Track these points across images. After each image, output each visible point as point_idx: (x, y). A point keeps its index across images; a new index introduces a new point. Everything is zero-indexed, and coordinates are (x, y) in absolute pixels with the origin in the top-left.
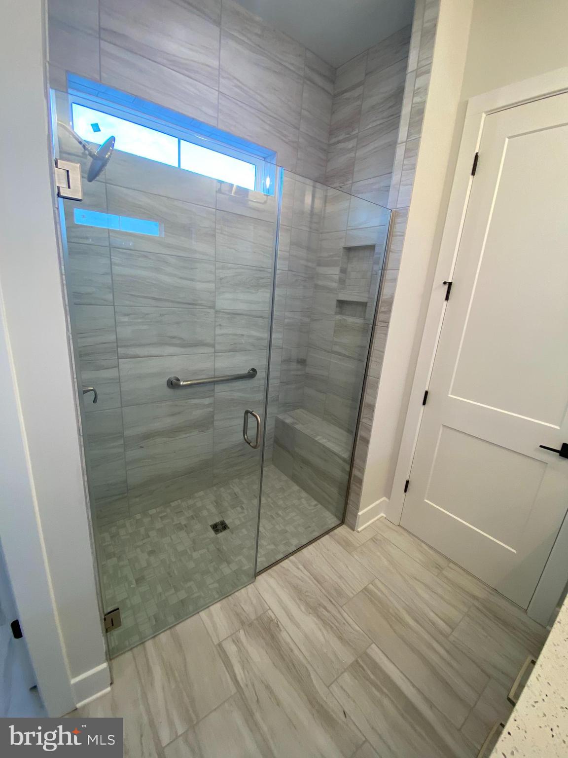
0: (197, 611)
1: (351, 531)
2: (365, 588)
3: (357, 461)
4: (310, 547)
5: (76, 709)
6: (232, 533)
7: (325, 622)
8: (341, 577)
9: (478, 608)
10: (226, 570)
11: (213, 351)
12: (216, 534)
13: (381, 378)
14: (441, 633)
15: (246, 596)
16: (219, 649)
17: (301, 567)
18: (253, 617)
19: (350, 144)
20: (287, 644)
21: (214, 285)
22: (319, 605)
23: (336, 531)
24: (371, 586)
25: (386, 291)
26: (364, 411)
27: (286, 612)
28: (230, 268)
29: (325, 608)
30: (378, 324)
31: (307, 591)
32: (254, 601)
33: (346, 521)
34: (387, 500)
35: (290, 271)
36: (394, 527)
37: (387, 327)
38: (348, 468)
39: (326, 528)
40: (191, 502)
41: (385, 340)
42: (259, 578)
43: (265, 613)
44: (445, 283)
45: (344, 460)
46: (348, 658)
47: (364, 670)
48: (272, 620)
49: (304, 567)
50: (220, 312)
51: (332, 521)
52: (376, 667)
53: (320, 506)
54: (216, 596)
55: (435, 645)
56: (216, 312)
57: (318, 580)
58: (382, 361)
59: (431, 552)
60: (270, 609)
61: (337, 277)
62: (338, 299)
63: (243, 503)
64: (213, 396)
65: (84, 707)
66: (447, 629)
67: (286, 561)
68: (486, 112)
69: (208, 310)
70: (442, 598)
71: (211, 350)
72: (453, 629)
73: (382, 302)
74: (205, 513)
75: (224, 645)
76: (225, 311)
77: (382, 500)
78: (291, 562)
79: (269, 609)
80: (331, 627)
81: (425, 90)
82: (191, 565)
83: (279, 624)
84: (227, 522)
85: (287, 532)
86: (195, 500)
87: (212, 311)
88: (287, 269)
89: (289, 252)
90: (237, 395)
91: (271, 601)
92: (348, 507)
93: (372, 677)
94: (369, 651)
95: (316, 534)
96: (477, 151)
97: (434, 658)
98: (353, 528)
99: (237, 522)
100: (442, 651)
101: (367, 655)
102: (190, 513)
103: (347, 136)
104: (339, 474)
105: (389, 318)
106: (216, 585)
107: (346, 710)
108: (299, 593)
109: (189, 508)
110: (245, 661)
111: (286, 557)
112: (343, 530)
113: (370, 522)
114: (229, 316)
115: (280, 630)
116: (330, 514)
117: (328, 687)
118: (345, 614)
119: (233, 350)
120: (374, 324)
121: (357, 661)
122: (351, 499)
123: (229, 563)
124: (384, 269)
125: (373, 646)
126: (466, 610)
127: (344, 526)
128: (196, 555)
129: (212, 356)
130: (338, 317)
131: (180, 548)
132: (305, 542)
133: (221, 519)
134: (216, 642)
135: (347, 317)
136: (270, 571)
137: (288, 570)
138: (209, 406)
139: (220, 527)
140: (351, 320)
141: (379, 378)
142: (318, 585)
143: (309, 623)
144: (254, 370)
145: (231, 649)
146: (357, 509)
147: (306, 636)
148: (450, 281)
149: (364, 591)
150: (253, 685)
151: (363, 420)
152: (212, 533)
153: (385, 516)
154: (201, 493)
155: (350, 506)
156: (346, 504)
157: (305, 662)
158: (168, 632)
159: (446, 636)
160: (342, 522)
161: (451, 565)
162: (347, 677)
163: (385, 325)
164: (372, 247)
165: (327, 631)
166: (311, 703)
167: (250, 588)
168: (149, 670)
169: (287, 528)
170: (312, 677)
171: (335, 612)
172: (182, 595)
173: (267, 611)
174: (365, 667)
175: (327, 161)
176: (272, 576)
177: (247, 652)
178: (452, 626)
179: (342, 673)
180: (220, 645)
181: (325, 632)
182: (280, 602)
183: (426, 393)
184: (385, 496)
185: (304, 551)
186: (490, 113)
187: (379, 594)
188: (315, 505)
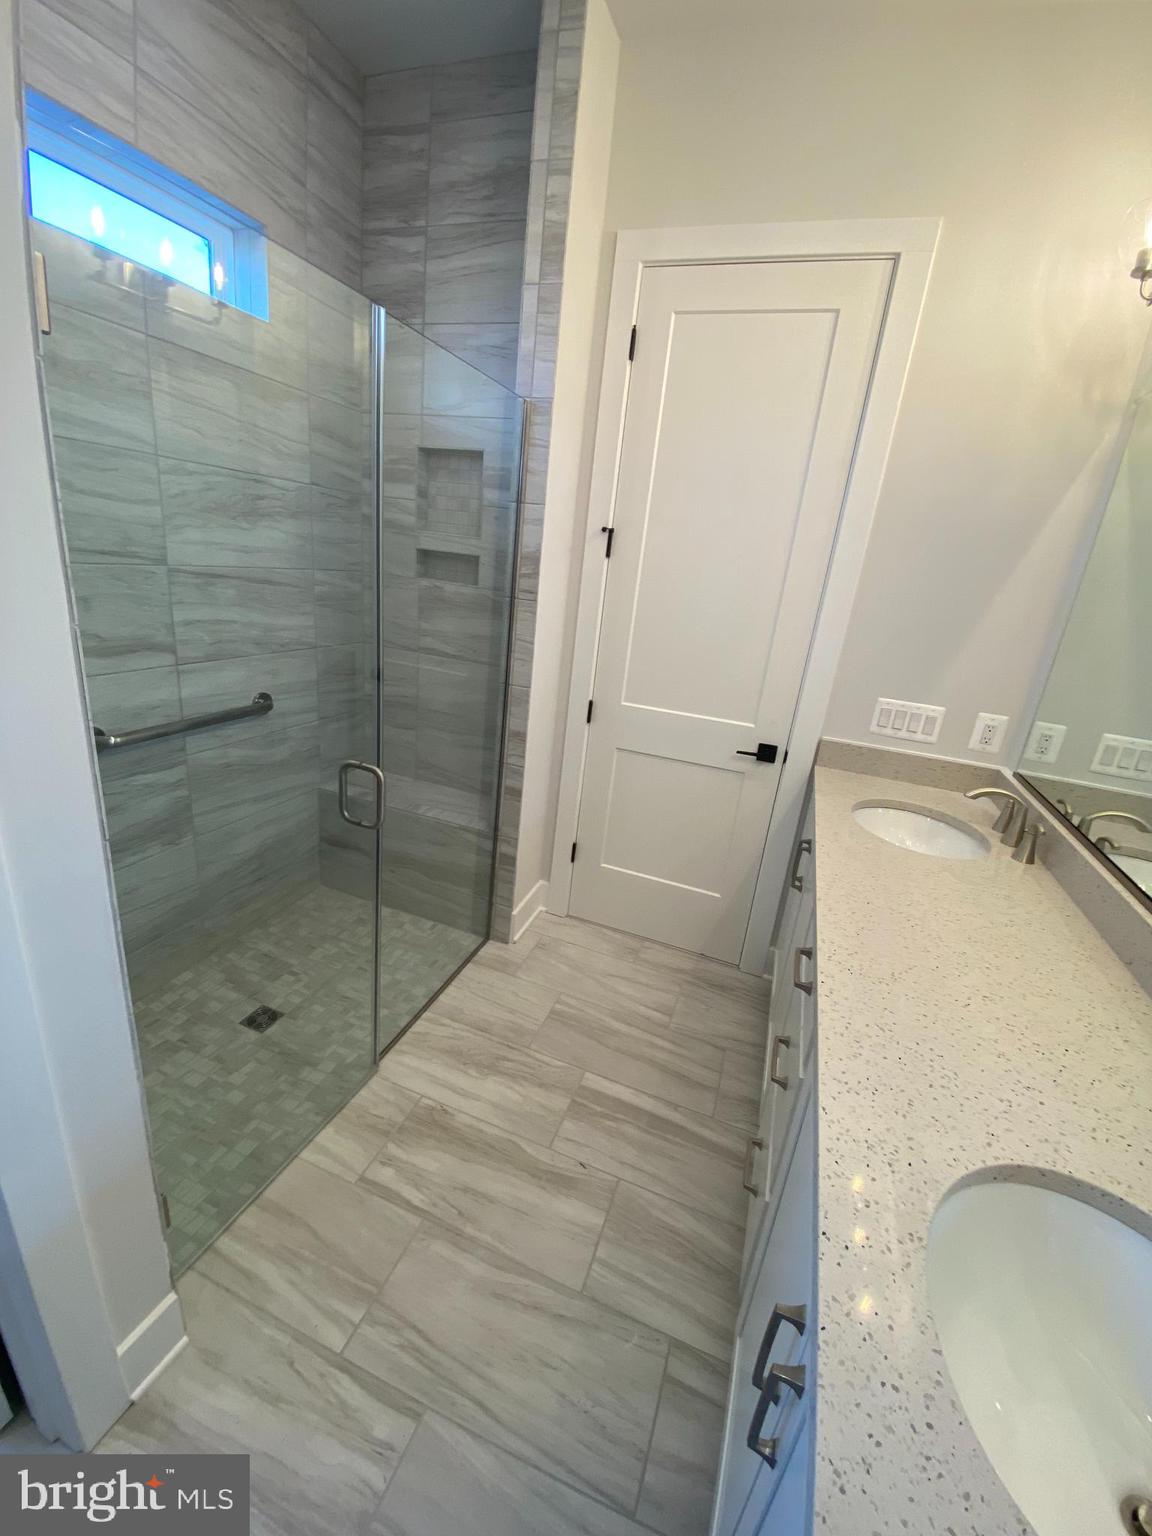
0: (291, 1155)
1: (504, 945)
2: (553, 1012)
3: (504, 829)
4: (450, 989)
5: (133, 1404)
6: (294, 1019)
7: (513, 1077)
8: (512, 1011)
9: (689, 982)
10: (315, 1077)
11: (173, 662)
12: (262, 1032)
13: (533, 686)
14: (661, 1026)
15: (373, 1097)
16: (363, 1185)
17: (446, 1021)
18: (400, 1119)
19: (413, 245)
20: (470, 1126)
21: (158, 509)
22: (497, 1058)
23: (481, 953)
24: (558, 1006)
25: (526, 539)
26: (509, 746)
27: (450, 1089)
28: (191, 473)
29: (505, 1059)
30: (519, 595)
31: (469, 1051)
32: (392, 1098)
33: (493, 933)
34: (546, 883)
35: (313, 484)
36: (562, 921)
37: (535, 600)
38: (488, 845)
39: (464, 954)
40: (168, 998)
41: (534, 621)
42: (387, 1062)
43: (416, 1105)
44: (604, 530)
45: (479, 834)
46: (560, 1102)
47: (585, 1106)
48: (433, 1109)
49: (452, 1020)
50: (179, 571)
51: (469, 941)
52: (598, 1096)
53: (440, 926)
54: (318, 1119)
55: (660, 1042)
56: (170, 571)
57: (482, 1028)
58: (532, 657)
59: (618, 936)
60: (423, 1096)
61: (412, 505)
62: (419, 547)
63: (292, 965)
64: (185, 762)
65: (146, 1394)
66: (666, 1019)
67: (419, 1022)
68: (643, 262)
69: (153, 568)
70: (647, 985)
71: (169, 659)
72: (670, 1015)
73: (521, 558)
74: (214, 1006)
75: (369, 1175)
76: (188, 568)
77: (538, 885)
78: (429, 1020)
79: (420, 1098)
80: (525, 1079)
81: (562, 202)
82: (236, 1097)
83: (447, 1108)
84: (273, 1006)
85: (400, 982)
86: (181, 992)
87: (163, 569)
88: (307, 481)
89: (308, 445)
90: (235, 754)
91: (418, 1085)
92: (494, 908)
93: (599, 1109)
94: (584, 1083)
95: (452, 968)
96: (634, 323)
97: (661, 1056)
98: (505, 941)
99: (297, 1000)
100: (666, 1045)
101: (584, 1088)
102: (181, 1017)
103: (403, 225)
104: (470, 860)
105: (537, 585)
106: (308, 1105)
107: (583, 1161)
108: (459, 1057)
109: (172, 1009)
110: (417, 1179)
111: (416, 1017)
112: (491, 949)
113: (527, 924)
114: (199, 581)
115: (453, 1115)
116: (462, 933)
117: (549, 1148)
118: (538, 1056)
119: (217, 656)
120: (513, 597)
121: (573, 1101)
122: (499, 893)
123: (313, 1065)
124: (519, 501)
125: (588, 1075)
126: (677, 989)
127: (491, 942)
128: (237, 1078)
129: (171, 672)
130: (425, 582)
131: (194, 1080)
132: (438, 985)
133: (258, 1005)
134: (353, 1179)
135: (442, 582)
136: (397, 1046)
137: (427, 1033)
138: (177, 785)
139: (264, 1018)
140: (450, 588)
141: (529, 687)
142: (484, 1034)
143: (493, 1088)
144: (265, 696)
145: (386, 1175)
146: (510, 905)
147: (495, 1106)
148: (610, 527)
149: (552, 1016)
150: (444, 1199)
151: (509, 760)
152: (252, 1034)
153: (544, 909)
154: (187, 975)
155: (498, 906)
156: (491, 904)
157: (506, 1135)
158: (253, 1208)
159: (665, 1027)
160: (487, 937)
161: (647, 944)
162: (569, 1127)
163: (530, 596)
164: (476, 456)
165: (521, 1085)
166: (533, 1176)
167: (375, 1083)
168: (248, 1276)
169: (398, 977)
170: (523, 1146)
171: (524, 1058)
172: (246, 1147)
173: (418, 1101)
174: (585, 1102)
175: (365, 264)
176: (403, 1052)
177: (414, 1165)
178: (669, 1012)
179: (561, 1123)
180: (362, 1179)
181: (517, 1087)
182: (435, 1080)
183: (591, 703)
184: (542, 878)
185: (442, 998)
186: (648, 265)
187: (571, 1011)
188: (433, 927)
